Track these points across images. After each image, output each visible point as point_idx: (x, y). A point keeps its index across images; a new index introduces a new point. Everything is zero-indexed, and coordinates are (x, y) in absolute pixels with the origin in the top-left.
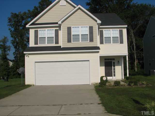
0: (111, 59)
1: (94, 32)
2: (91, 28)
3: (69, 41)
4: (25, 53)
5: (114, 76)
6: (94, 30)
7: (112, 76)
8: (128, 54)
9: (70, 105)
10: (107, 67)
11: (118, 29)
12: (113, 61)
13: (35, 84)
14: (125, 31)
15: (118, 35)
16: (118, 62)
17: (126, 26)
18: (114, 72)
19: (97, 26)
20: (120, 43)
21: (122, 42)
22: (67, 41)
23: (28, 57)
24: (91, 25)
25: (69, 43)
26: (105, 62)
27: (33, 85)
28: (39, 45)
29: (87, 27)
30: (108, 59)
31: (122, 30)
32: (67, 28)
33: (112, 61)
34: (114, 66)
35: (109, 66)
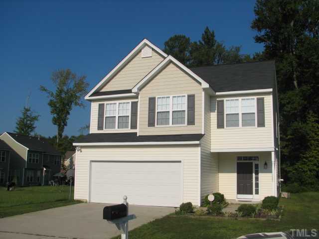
0: (250, 158)
1: (196, 106)
2: (191, 99)
3: (151, 123)
4: (74, 144)
5: (257, 193)
6: (196, 102)
7: (251, 193)
8: (274, 150)
9: (60, 237)
10: (241, 175)
11: (255, 97)
12: (254, 163)
13: (88, 200)
14: (269, 101)
15: (254, 110)
16: (266, 164)
17: (271, 90)
18: (257, 185)
19: (203, 93)
20: (258, 126)
21: (261, 124)
22: (147, 123)
23: (81, 152)
24: (191, 93)
25: (152, 128)
26: (238, 164)
27: (85, 201)
28: (105, 131)
29: (184, 96)
30: (245, 158)
31: (263, 99)
32: (148, 99)
33: (252, 163)
34: (257, 173)
35: (246, 173)
